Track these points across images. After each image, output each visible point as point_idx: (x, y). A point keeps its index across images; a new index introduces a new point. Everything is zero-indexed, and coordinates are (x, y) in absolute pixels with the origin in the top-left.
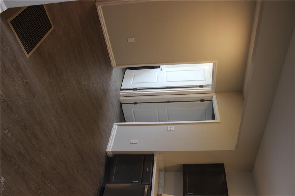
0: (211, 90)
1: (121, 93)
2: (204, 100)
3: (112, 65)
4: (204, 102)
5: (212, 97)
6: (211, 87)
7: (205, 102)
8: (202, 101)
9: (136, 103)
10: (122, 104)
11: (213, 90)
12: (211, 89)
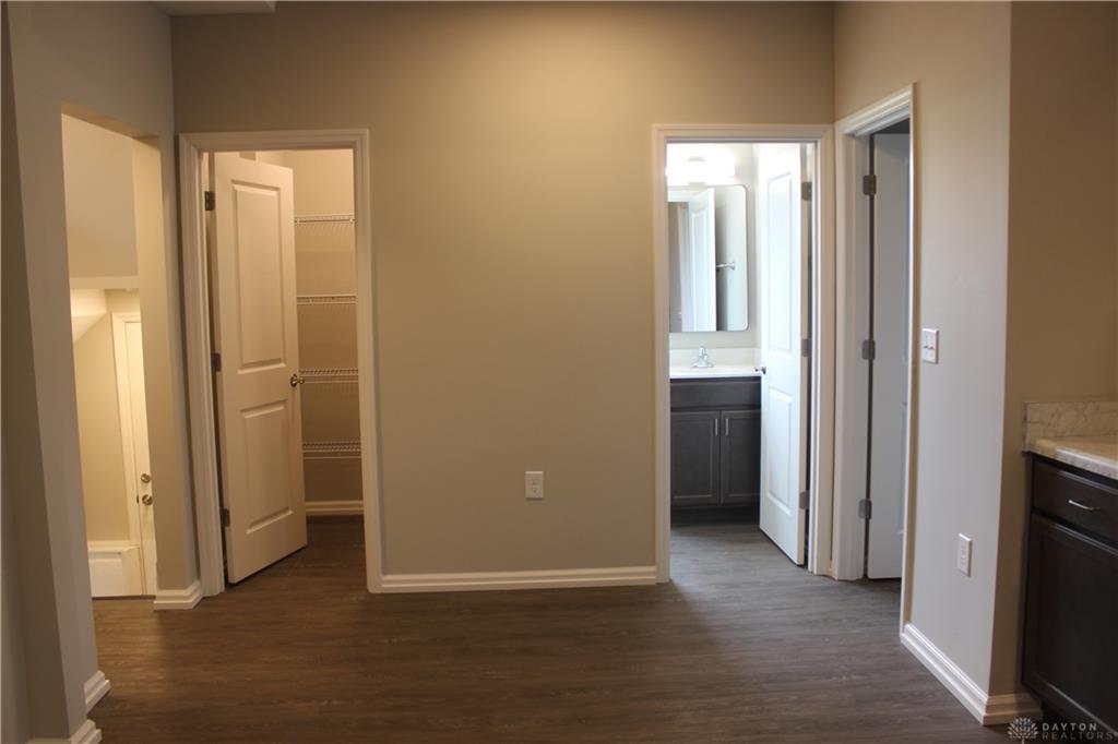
0: (819, 143)
1: (815, 572)
2: (865, 178)
3: (653, 583)
4: (875, 177)
5: (852, 135)
6: (810, 147)
7: (876, 173)
8: (869, 185)
9: (867, 508)
10: (865, 575)
11: (820, 137)
12: (816, 146)
